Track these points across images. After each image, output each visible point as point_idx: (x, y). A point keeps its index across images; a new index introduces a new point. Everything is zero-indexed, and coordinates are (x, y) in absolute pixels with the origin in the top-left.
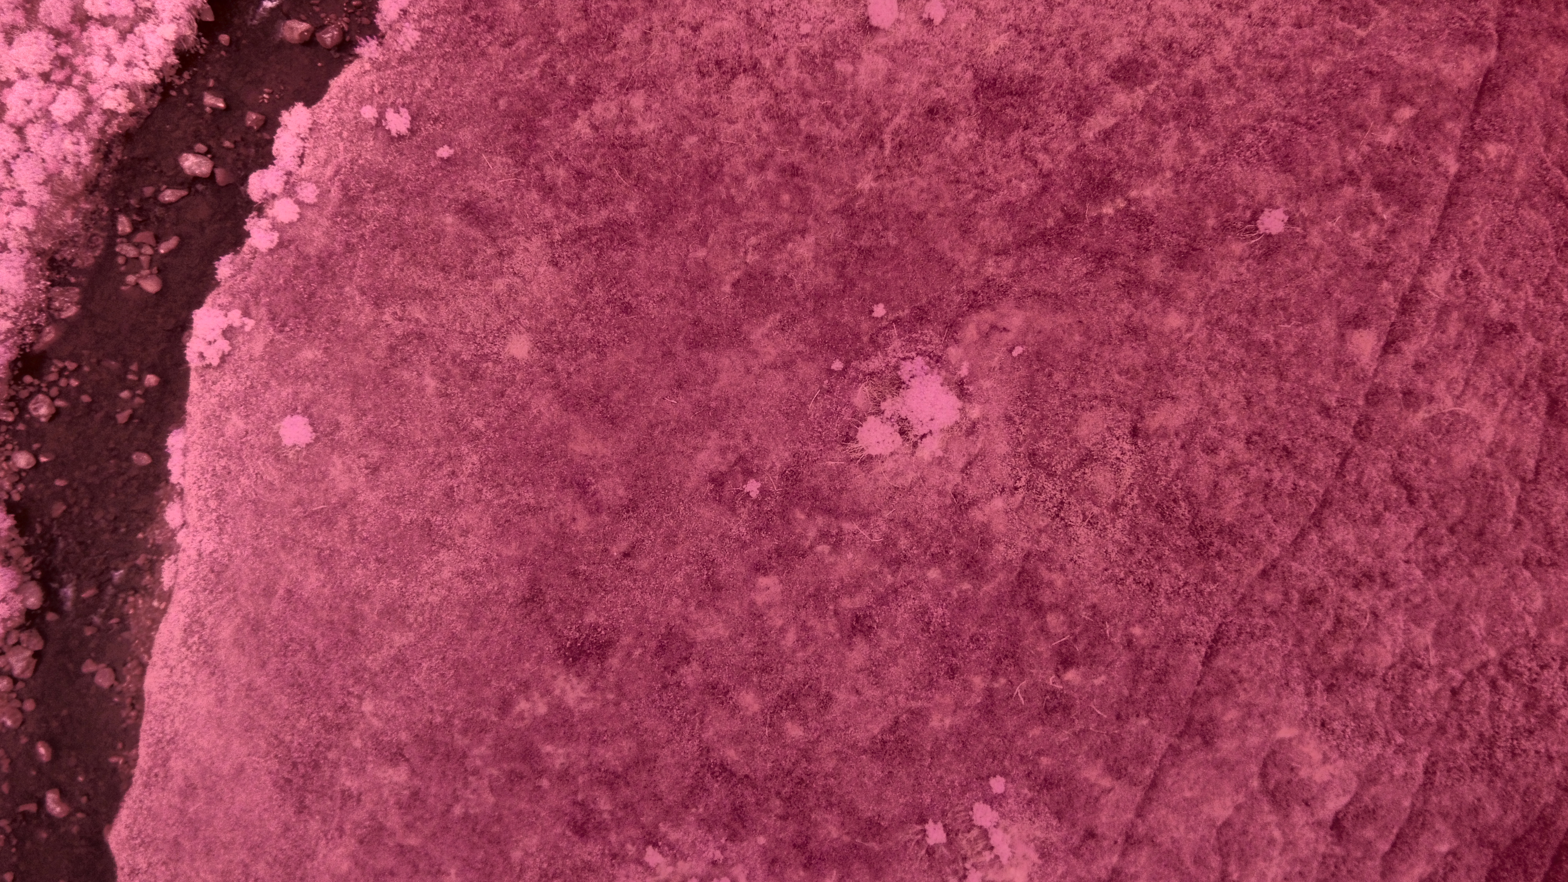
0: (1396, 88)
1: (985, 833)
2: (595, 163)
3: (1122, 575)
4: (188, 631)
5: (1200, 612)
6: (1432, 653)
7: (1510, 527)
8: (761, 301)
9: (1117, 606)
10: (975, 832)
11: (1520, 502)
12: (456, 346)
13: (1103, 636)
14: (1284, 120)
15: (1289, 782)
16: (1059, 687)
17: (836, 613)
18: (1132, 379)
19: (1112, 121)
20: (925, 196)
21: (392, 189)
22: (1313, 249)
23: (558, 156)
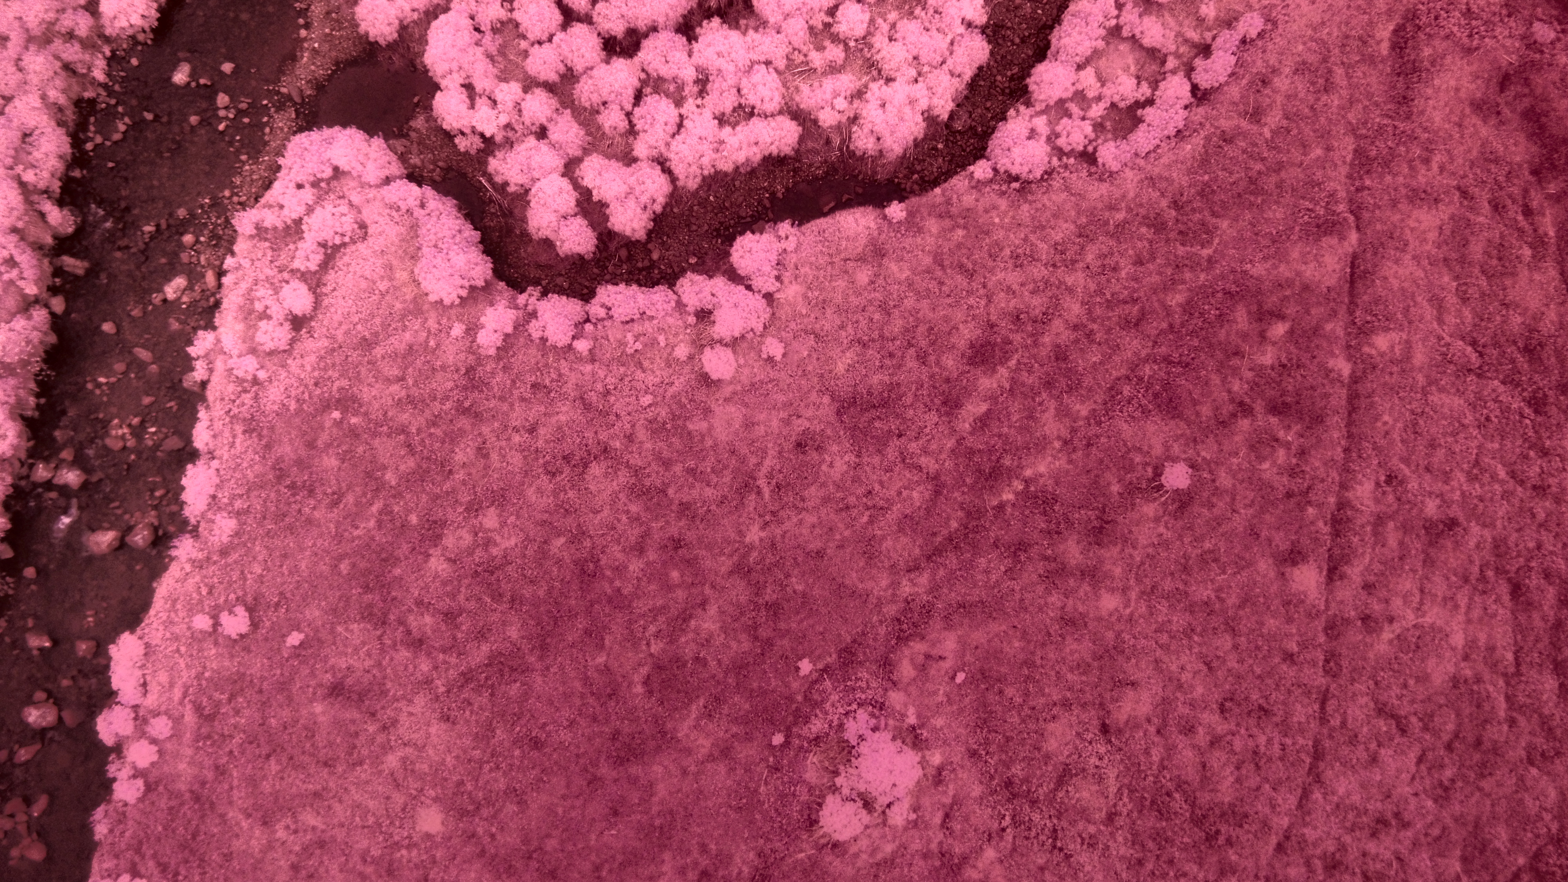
0: (1260, 306)
2: (461, 597)
8: (679, 692)
12: (362, 843)
14: (1155, 362)
19: (984, 407)
20: (818, 531)
21: (248, 692)
22: (1226, 491)
23: (419, 603)
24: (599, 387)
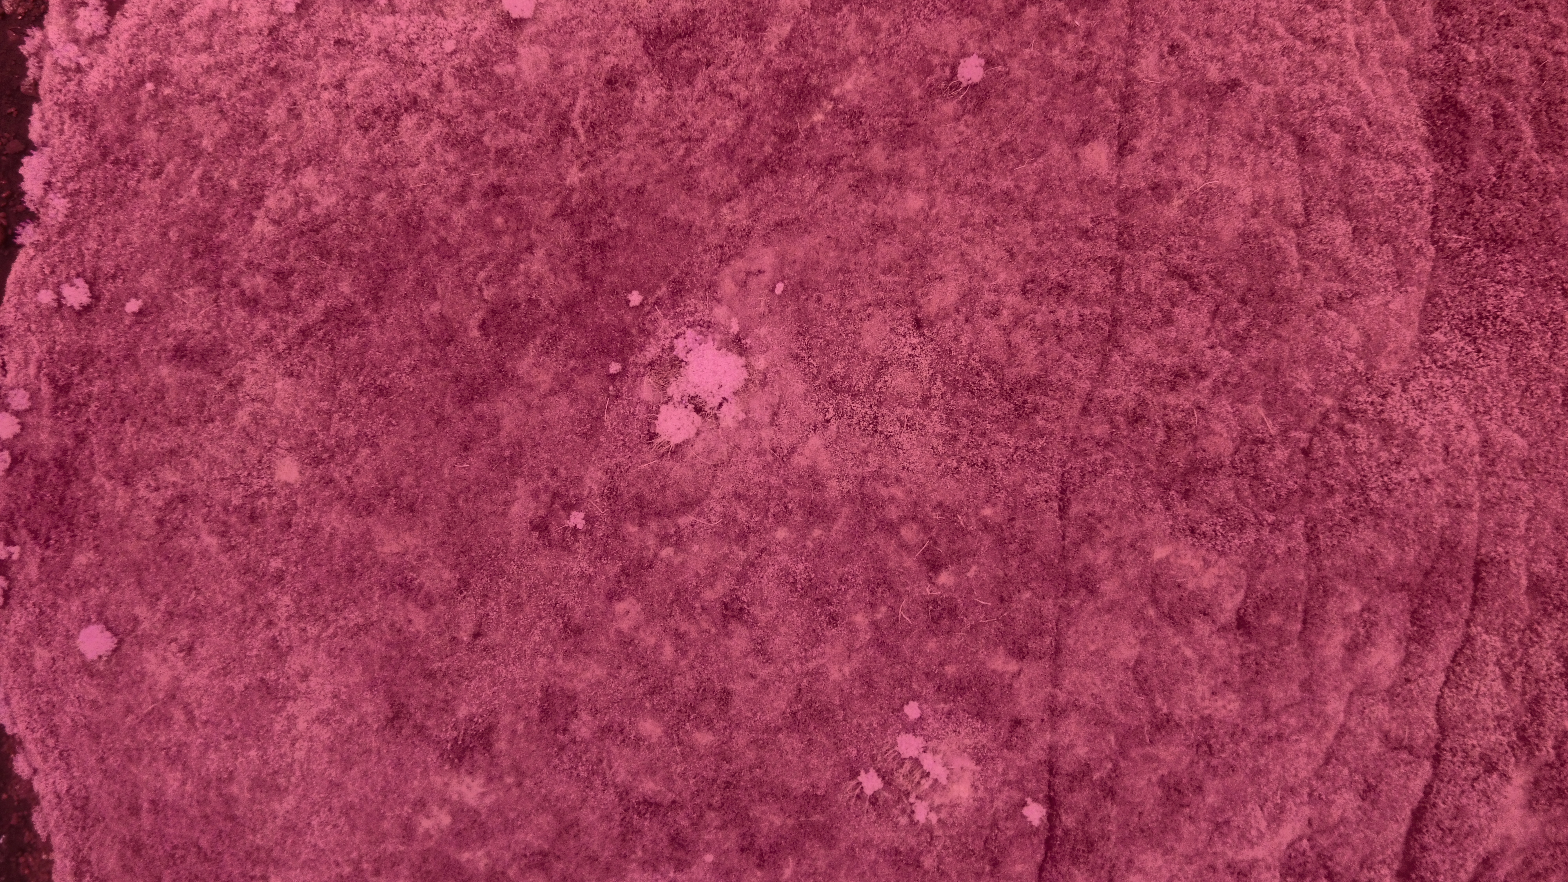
1: (916, 762)
2: (291, 258)
3: (955, 464)
5: (1039, 471)
6: (1269, 423)
7: (1299, 276)
8: (515, 333)
9: (960, 495)
10: (908, 765)
11: (1300, 248)
13: (961, 529)
15: (1181, 598)
16: (937, 593)
17: (704, 609)
18: (897, 273)
19: (787, 28)
20: (636, 168)
21: (99, 363)
22: (1020, 82)
23: (249, 264)
24: (402, 37)
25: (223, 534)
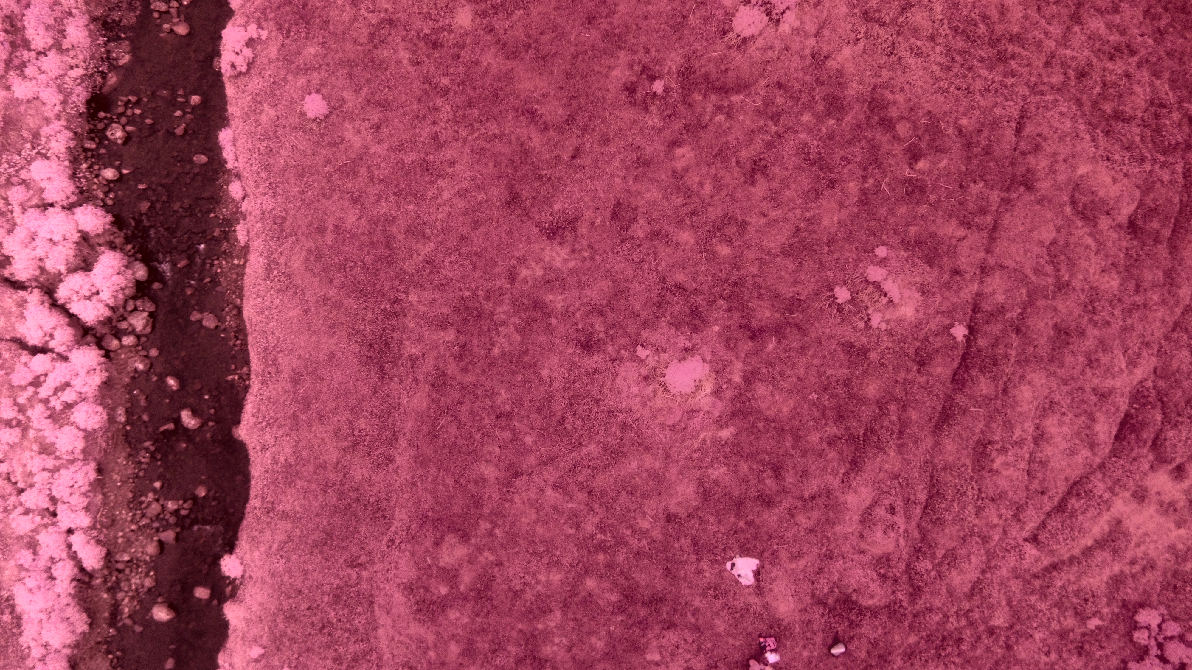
1: (878, 286)
3: (946, 86)
4: (268, 269)
5: (1007, 100)
6: (1171, 94)
9: (946, 108)
10: (871, 288)
12: (417, 23)
13: (940, 132)
15: (1093, 201)
16: (913, 175)
17: (738, 162)
25: (414, 53)
